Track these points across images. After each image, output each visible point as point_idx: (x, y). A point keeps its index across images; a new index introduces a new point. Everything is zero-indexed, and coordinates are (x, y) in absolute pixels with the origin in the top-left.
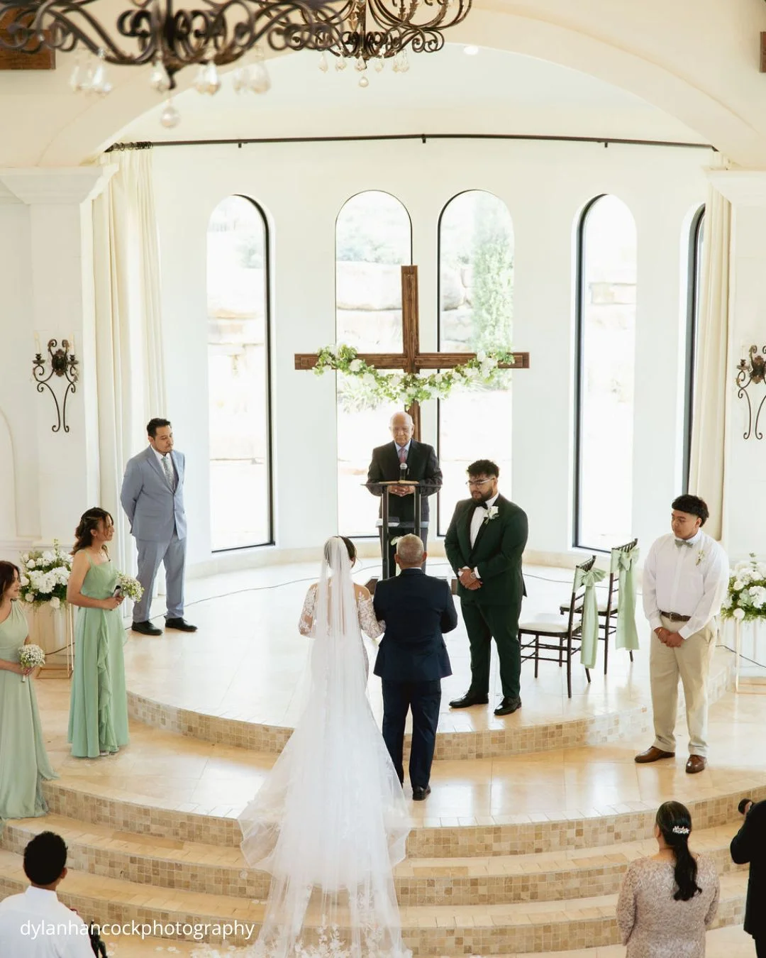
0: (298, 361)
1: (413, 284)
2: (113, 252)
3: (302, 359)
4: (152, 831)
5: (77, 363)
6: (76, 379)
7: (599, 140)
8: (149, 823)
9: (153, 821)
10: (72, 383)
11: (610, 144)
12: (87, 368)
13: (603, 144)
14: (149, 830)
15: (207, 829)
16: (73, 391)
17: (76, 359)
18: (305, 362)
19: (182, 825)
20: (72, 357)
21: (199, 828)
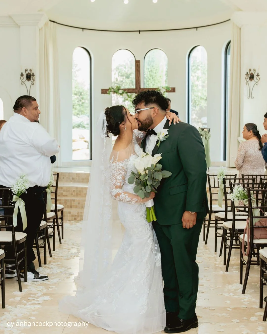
0: (102, 91)
1: (139, 66)
2: (45, 49)
3: (104, 90)
4: (63, 194)
5: (34, 75)
6: (34, 80)
7: (195, 28)
8: (62, 192)
9: (64, 191)
10: (33, 82)
11: (198, 29)
12: (37, 77)
13: (196, 29)
14: (62, 194)
15: (83, 191)
16: (33, 84)
17: (34, 74)
18: (104, 91)
19: (74, 191)
20: (33, 73)
21: (80, 191)
